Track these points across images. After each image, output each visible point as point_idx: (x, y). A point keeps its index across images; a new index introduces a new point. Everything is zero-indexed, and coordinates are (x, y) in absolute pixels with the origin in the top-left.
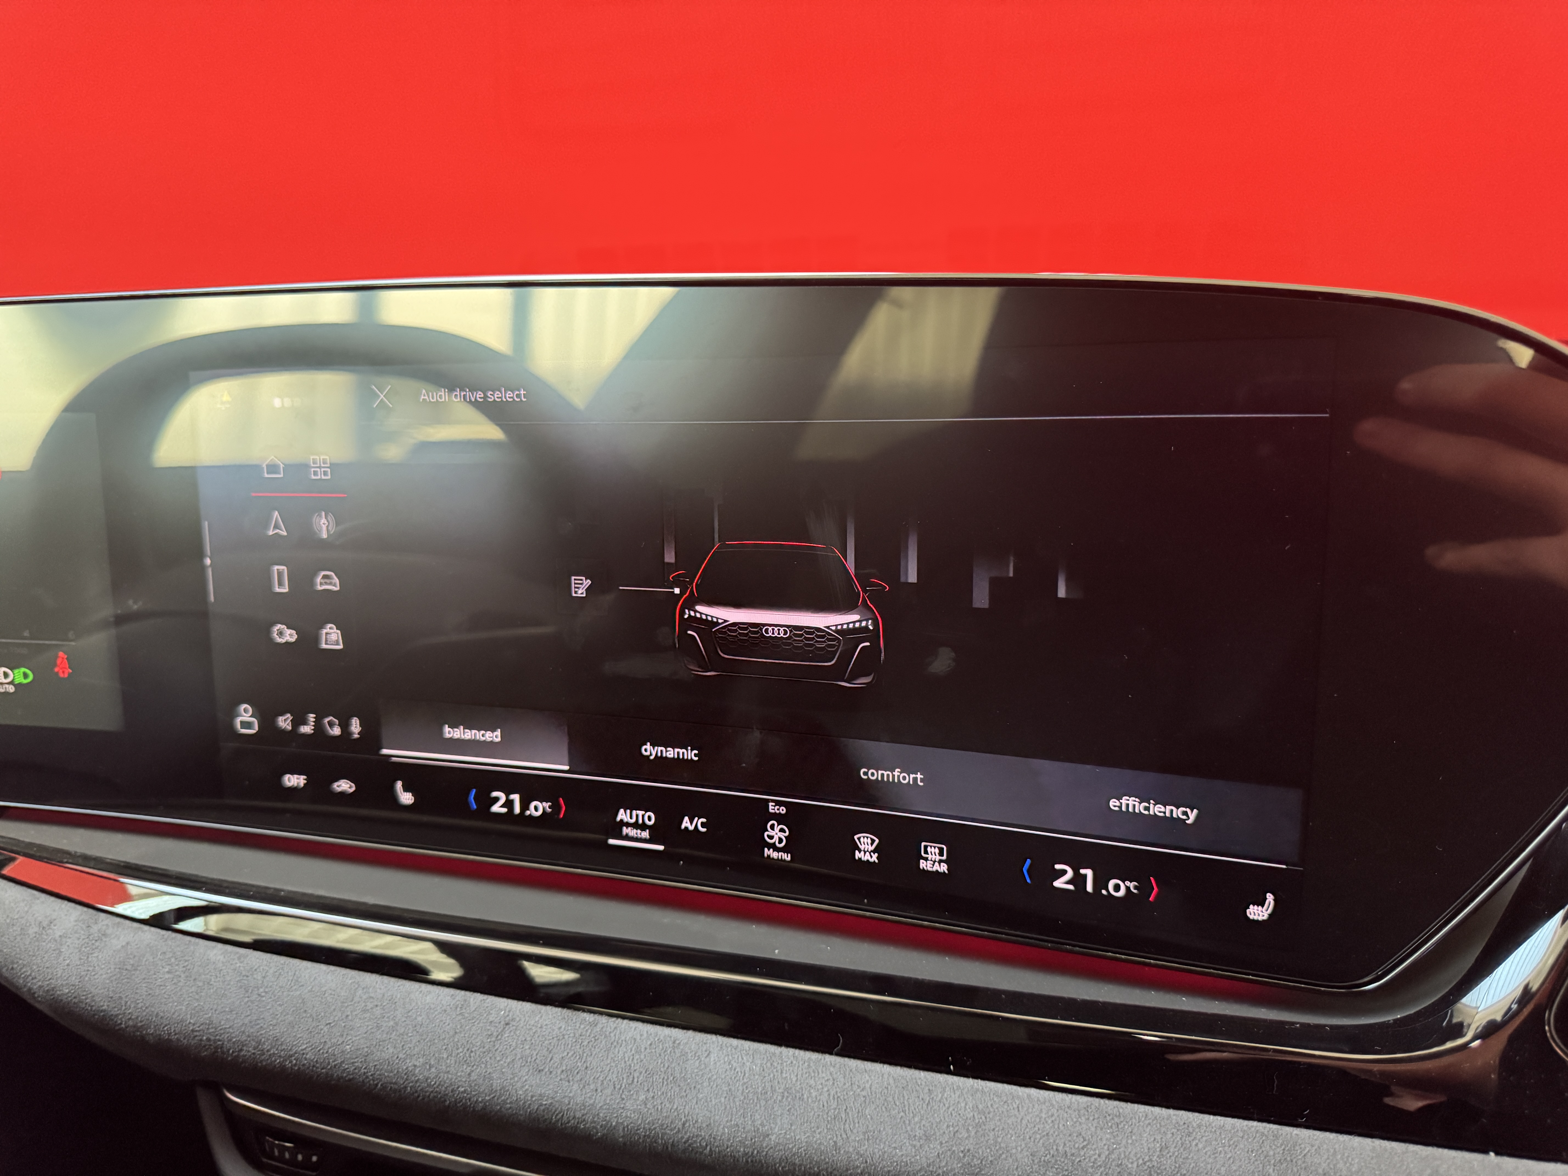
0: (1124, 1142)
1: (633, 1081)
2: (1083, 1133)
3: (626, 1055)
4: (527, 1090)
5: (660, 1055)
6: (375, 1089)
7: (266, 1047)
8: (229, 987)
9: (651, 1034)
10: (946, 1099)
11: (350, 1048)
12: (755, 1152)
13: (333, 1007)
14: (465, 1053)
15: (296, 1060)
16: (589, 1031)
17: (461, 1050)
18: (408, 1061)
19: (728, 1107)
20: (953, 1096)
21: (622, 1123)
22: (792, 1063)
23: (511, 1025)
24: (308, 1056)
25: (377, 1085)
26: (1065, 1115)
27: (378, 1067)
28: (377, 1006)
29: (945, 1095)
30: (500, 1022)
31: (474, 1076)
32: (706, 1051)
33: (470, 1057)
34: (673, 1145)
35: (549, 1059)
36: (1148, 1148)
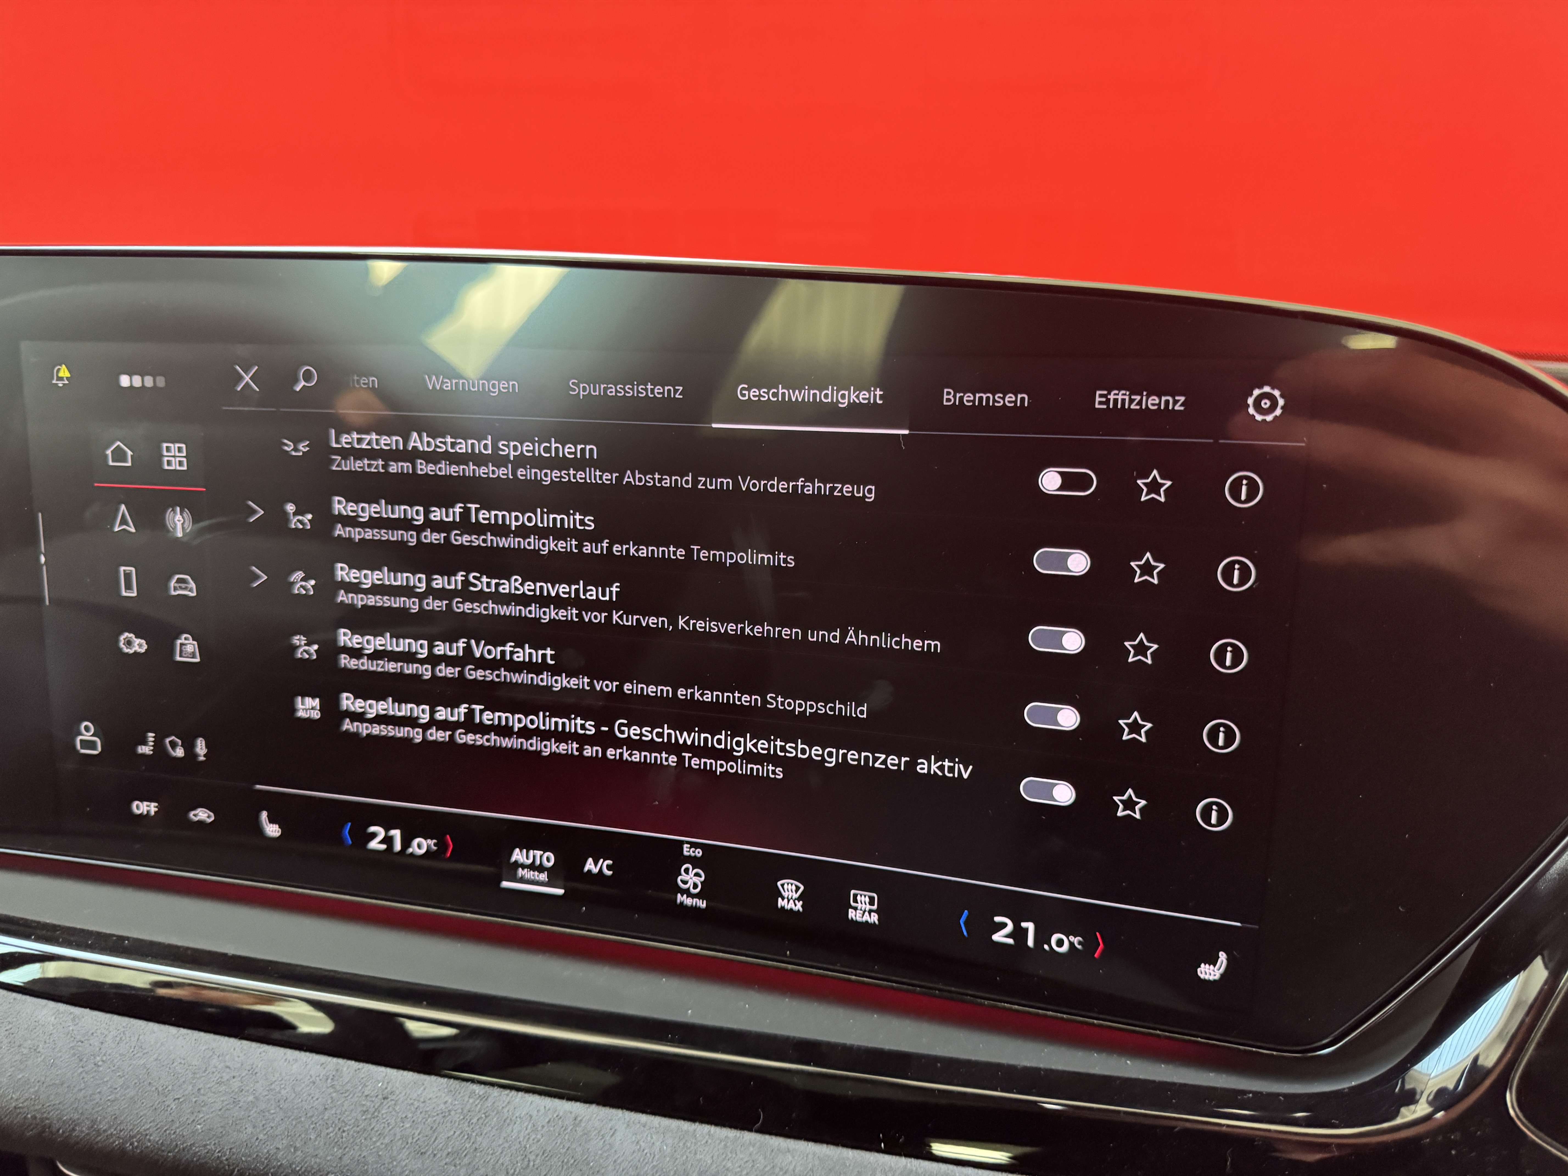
1: (528, 1164)
3: (521, 1134)
5: (560, 1134)
7: (103, 1126)
8: (59, 1054)
9: (549, 1110)
11: (202, 1128)
13: (183, 1079)
14: (336, 1133)
15: (139, 1141)
16: (479, 1106)
17: (331, 1129)
18: (270, 1143)
22: (707, 1141)
23: (389, 1100)
24: (152, 1138)
25: (233, 1171)
27: (234, 1150)
30: (377, 1096)
31: (346, 1160)
33: (342, 1138)
35: (433, 1140)
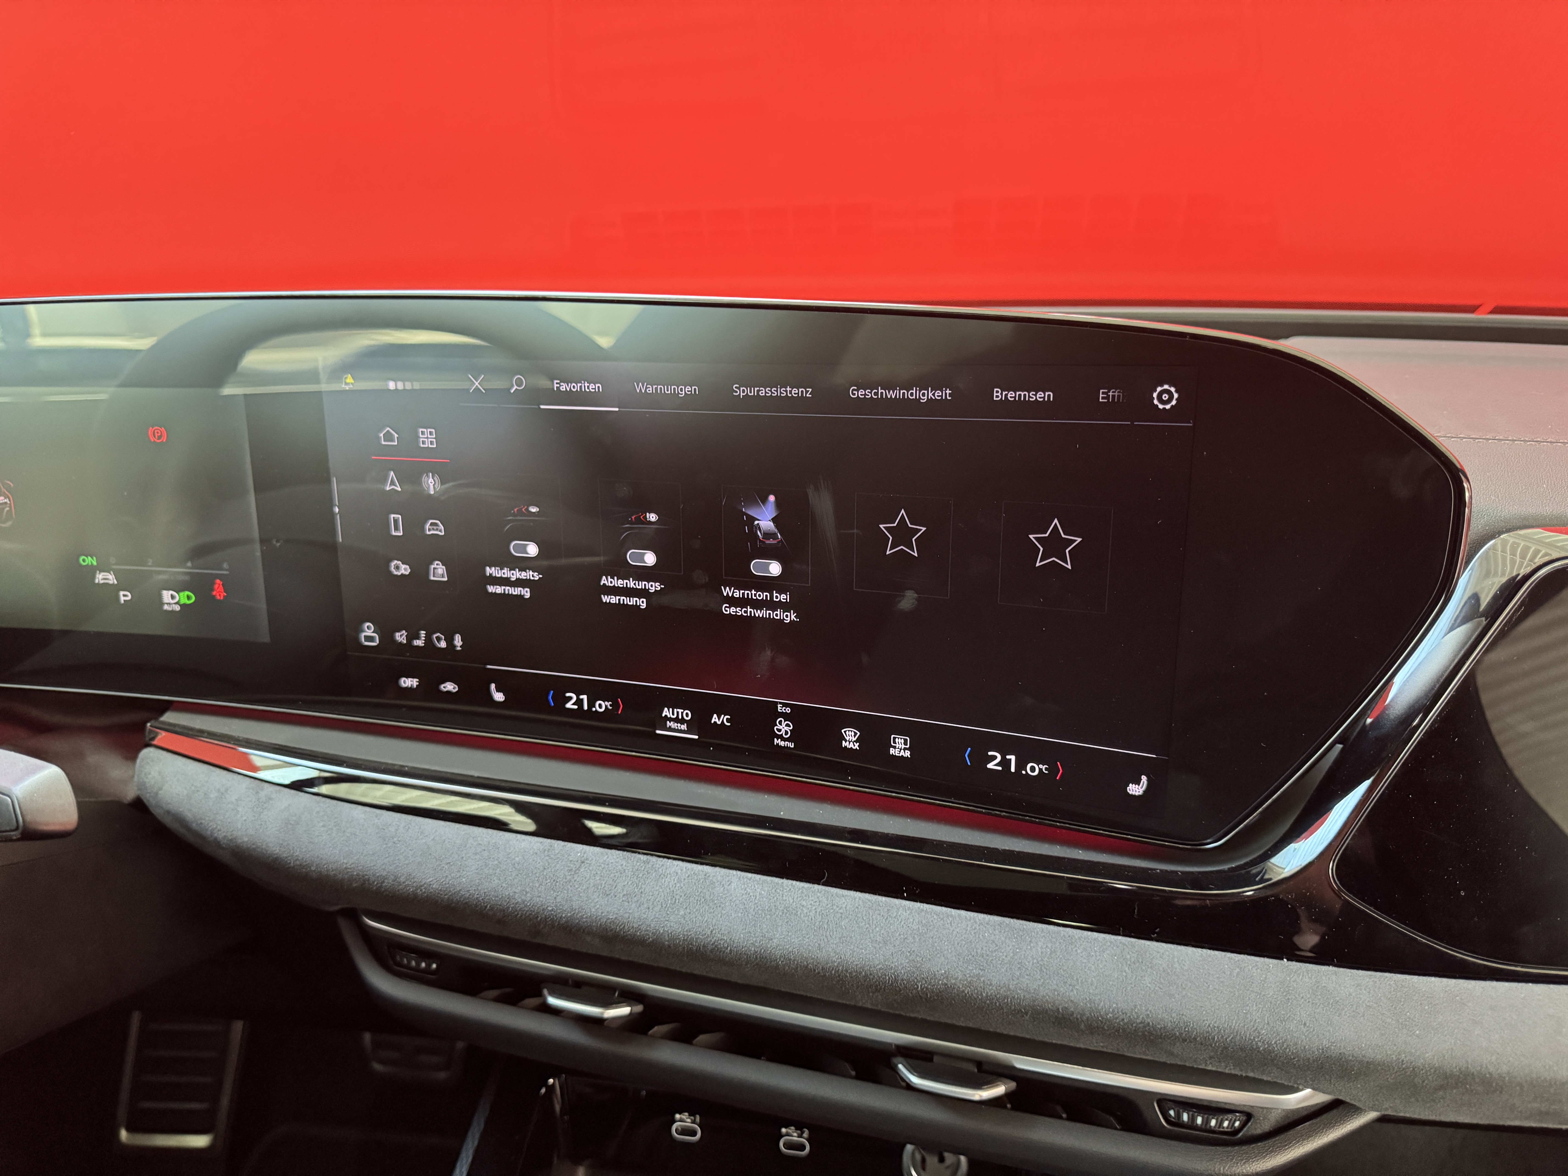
0: (1025, 948)
1: (675, 902)
2: (996, 941)
3: (670, 884)
4: (598, 908)
5: (695, 884)
6: (485, 910)
7: (402, 879)
8: (371, 837)
9: (688, 869)
10: (900, 916)
11: (465, 881)
12: (763, 951)
13: (451, 852)
14: (552, 883)
15: (425, 888)
16: (644, 867)
17: (549, 881)
18: (510, 889)
19: (743, 920)
20: (905, 914)
21: (668, 931)
22: (790, 889)
23: (585, 864)
24: (434, 886)
25: (486, 907)
26: (984, 929)
27: (487, 893)
28: (484, 850)
29: (899, 913)
30: (577, 862)
31: (559, 899)
32: (728, 881)
33: (556, 886)
34: (704, 946)
35: (614, 887)
36: (1042, 953)
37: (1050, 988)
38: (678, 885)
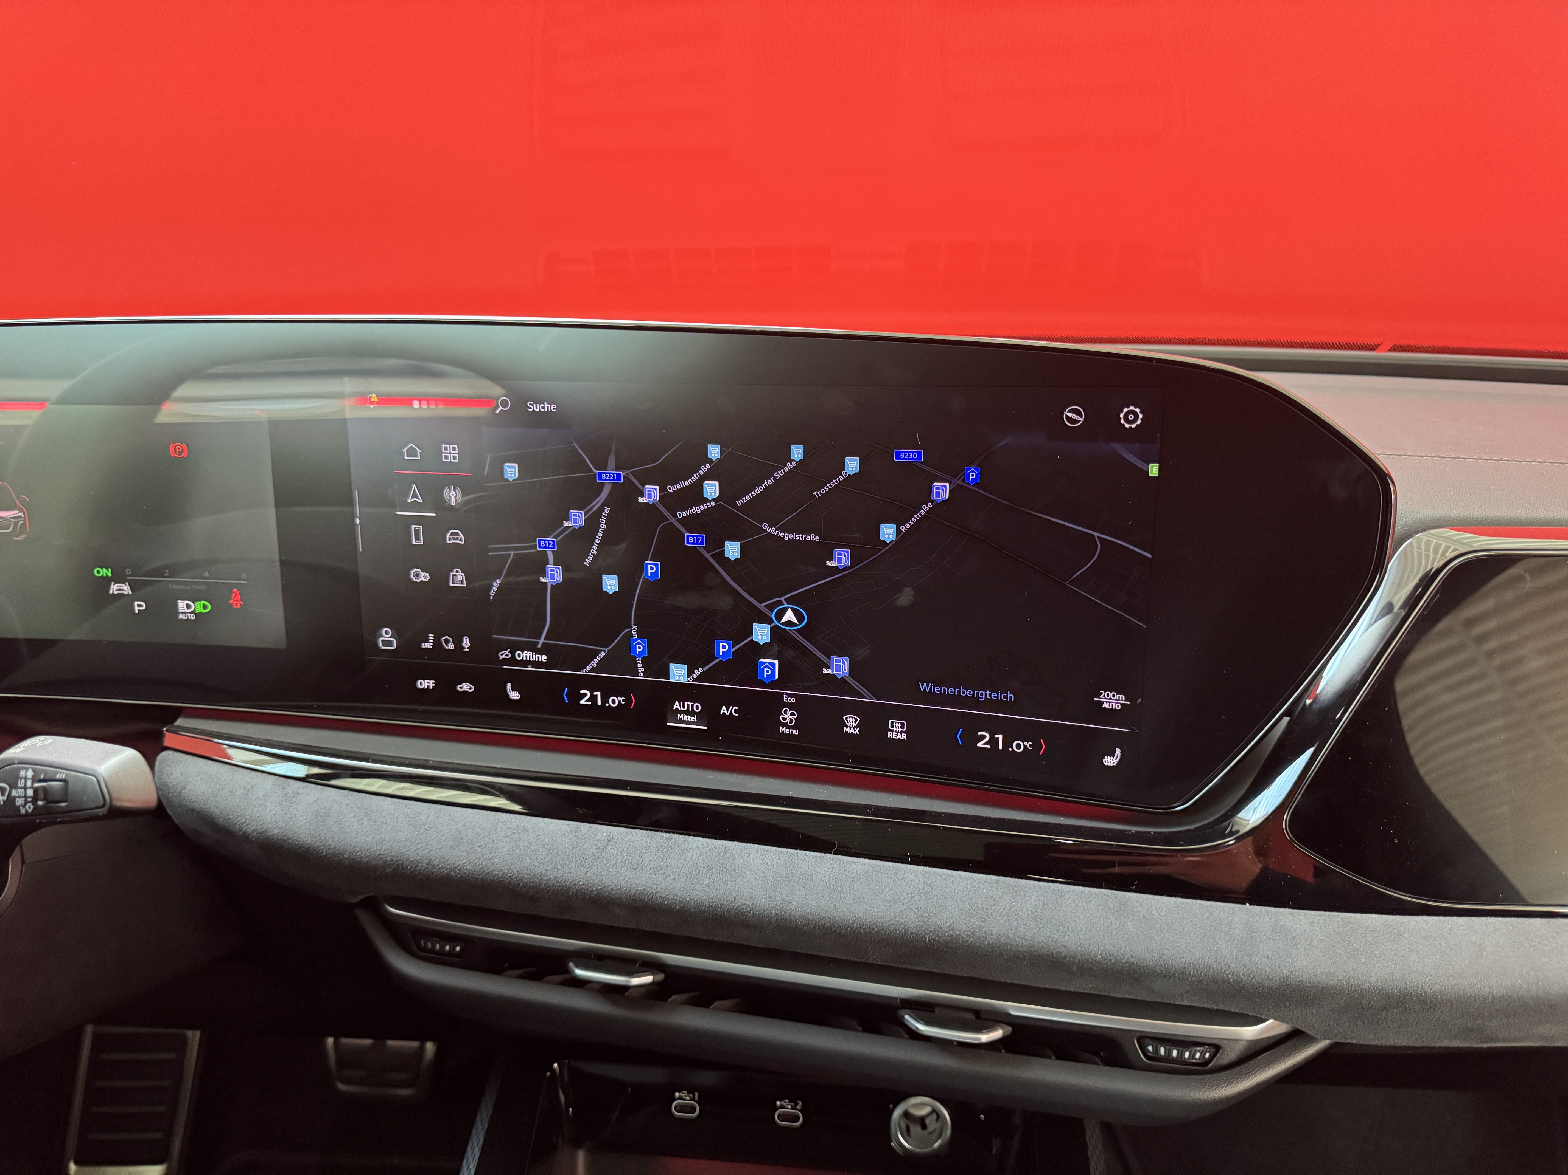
0: (1020, 901)
1: (699, 873)
2: (994, 896)
3: (693, 857)
4: (627, 882)
6: (518, 887)
7: (436, 862)
8: (402, 825)
9: (710, 844)
10: (906, 878)
12: (783, 913)
14: (581, 860)
15: (459, 870)
16: (666, 843)
17: (578, 858)
18: (541, 867)
19: (764, 886)
20: (910, 876)
21: (694, 899)
22: (804, 858)
23: (611, 843)
24: (468, 868)
25: (519, 884)
27: (520, 872)
28: (514, 833)
29: (906, 876)
30: (604, 840)
31: (589, 874)
32: (749, 852)
33: (585, 862)
34: (727, 911)
35: (641, 862)
36: (1035, 905)
37: (1045, 935)
38: (701, 858)
